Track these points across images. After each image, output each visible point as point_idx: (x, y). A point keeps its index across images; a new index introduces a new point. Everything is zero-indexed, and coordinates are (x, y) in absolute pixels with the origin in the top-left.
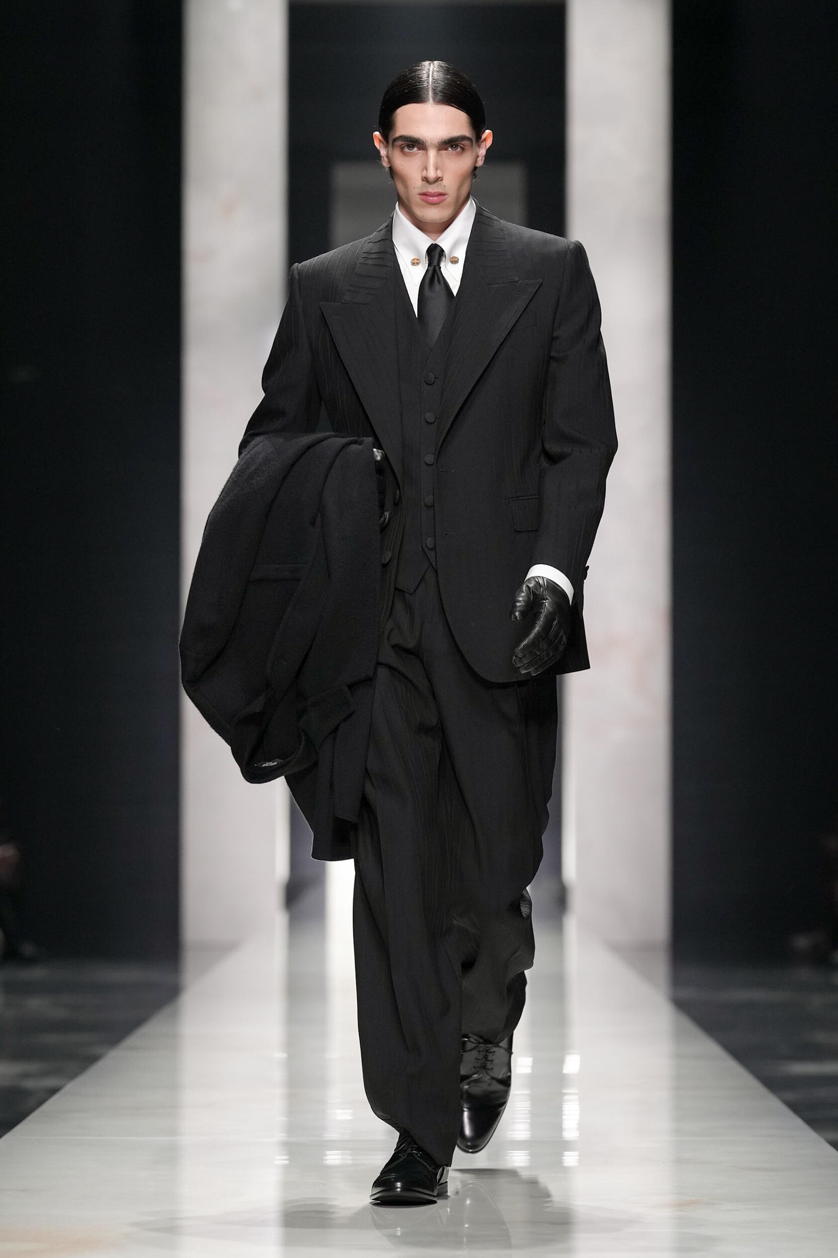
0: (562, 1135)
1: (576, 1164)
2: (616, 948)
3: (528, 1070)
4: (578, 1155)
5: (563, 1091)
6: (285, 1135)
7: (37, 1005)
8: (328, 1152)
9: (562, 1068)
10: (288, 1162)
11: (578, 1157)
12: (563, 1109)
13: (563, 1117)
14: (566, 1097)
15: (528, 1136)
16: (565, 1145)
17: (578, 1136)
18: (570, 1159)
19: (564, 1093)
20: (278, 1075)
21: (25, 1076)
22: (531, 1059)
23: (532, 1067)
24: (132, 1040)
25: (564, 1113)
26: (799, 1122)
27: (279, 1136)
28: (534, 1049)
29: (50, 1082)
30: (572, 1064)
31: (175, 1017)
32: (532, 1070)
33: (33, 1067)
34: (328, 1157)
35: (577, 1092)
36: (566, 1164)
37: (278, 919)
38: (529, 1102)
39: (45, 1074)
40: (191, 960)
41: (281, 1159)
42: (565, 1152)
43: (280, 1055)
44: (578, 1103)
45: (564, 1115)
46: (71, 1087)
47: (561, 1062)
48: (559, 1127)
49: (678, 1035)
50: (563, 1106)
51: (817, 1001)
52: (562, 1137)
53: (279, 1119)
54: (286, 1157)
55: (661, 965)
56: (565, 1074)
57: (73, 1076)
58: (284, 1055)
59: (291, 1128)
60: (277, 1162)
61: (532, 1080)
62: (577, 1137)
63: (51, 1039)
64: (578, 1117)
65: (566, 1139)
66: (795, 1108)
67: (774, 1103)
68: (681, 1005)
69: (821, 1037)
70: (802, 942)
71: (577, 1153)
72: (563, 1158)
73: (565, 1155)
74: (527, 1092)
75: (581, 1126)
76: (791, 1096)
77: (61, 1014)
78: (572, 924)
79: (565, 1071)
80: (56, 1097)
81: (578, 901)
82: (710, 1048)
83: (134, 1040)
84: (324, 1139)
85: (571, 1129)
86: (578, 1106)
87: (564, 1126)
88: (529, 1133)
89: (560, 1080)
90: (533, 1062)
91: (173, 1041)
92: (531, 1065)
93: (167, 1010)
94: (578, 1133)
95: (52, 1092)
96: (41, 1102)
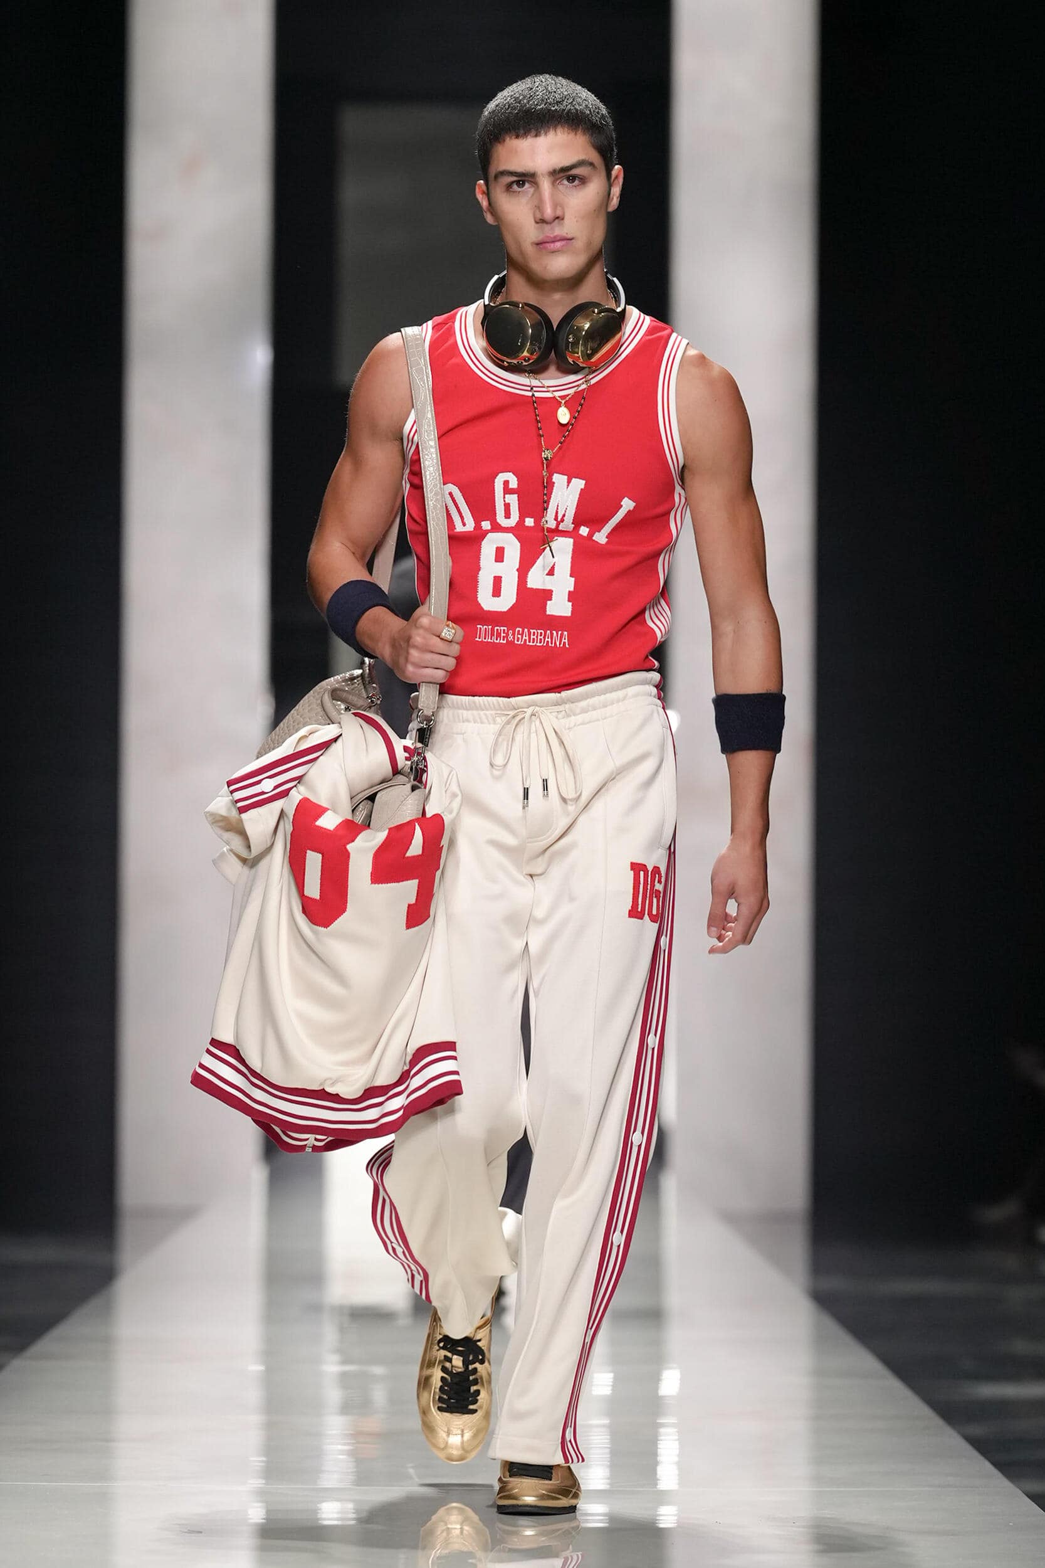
1: (675, 1524)
2: (732, 1219)
3: (608, 1392)
4: (676, 1512)
5: (658, 1421)
6: (264, 1482)
8: (323, 1504)
9: (657, 1389)
10: (264, 1521)
11: (677, 1515)
12: (659, 1446)
13: (659, 1458)
14: (662, 1430)
15: (608, 1484)
16: (662, 1497)
17: (678, 1485)
18: (667, 1516)
19: (659, 1423)
20: (253, 1395)
22: (611, 1375)
23: (614, 1386)
24: (44, 1345)
25: (659, 1452)
27: (255, 1483)
28: (616, 1361)
30: (670, 1383)
31: (107, 1312)
32: (613, 1390)
34: (324, 1513)
35: (676, 1422)
36: (661, 1526)
37: (257, 1175)
38: (608, 1437)
40: (130, 1232)
43: (257, 1368)
44: (677, 1437)
47: (656, 1379)
48: (652, 1473)
49: (820, 1342)
51: (1017, 1296)
52: (657, 1484)
53: (255, 1459)
55: (797, 1245)
56: (661, 1396)
58: (262, 1368)
59: (270, 1472)
61: (614, 1405)
64: (676, 1459)
65: (661, 1489)
66: (982, 1446)
68: (823, 1299)
69: (1021, 1346)
70: (997, 1214)
71: (675, 1508)
72: (657, 1515)
73: (660, 1511)
74: (606, 1421)
75: (682, 1471)
76: (977, 1430)
78: (672, 1184)
79: (660, 1394)
81: (679, 1153)
82: (865, 1361)
84: (320, 1487)
85: (668, 1476)
86: (677, 1442)
87: (661, 1471)
88: (608, 1481)
89: (654, 1405)
90: (616, 1379)
91: (105, 1348)
92: (611, 1384)
93: (95, 1303)
94: (679, 1481)
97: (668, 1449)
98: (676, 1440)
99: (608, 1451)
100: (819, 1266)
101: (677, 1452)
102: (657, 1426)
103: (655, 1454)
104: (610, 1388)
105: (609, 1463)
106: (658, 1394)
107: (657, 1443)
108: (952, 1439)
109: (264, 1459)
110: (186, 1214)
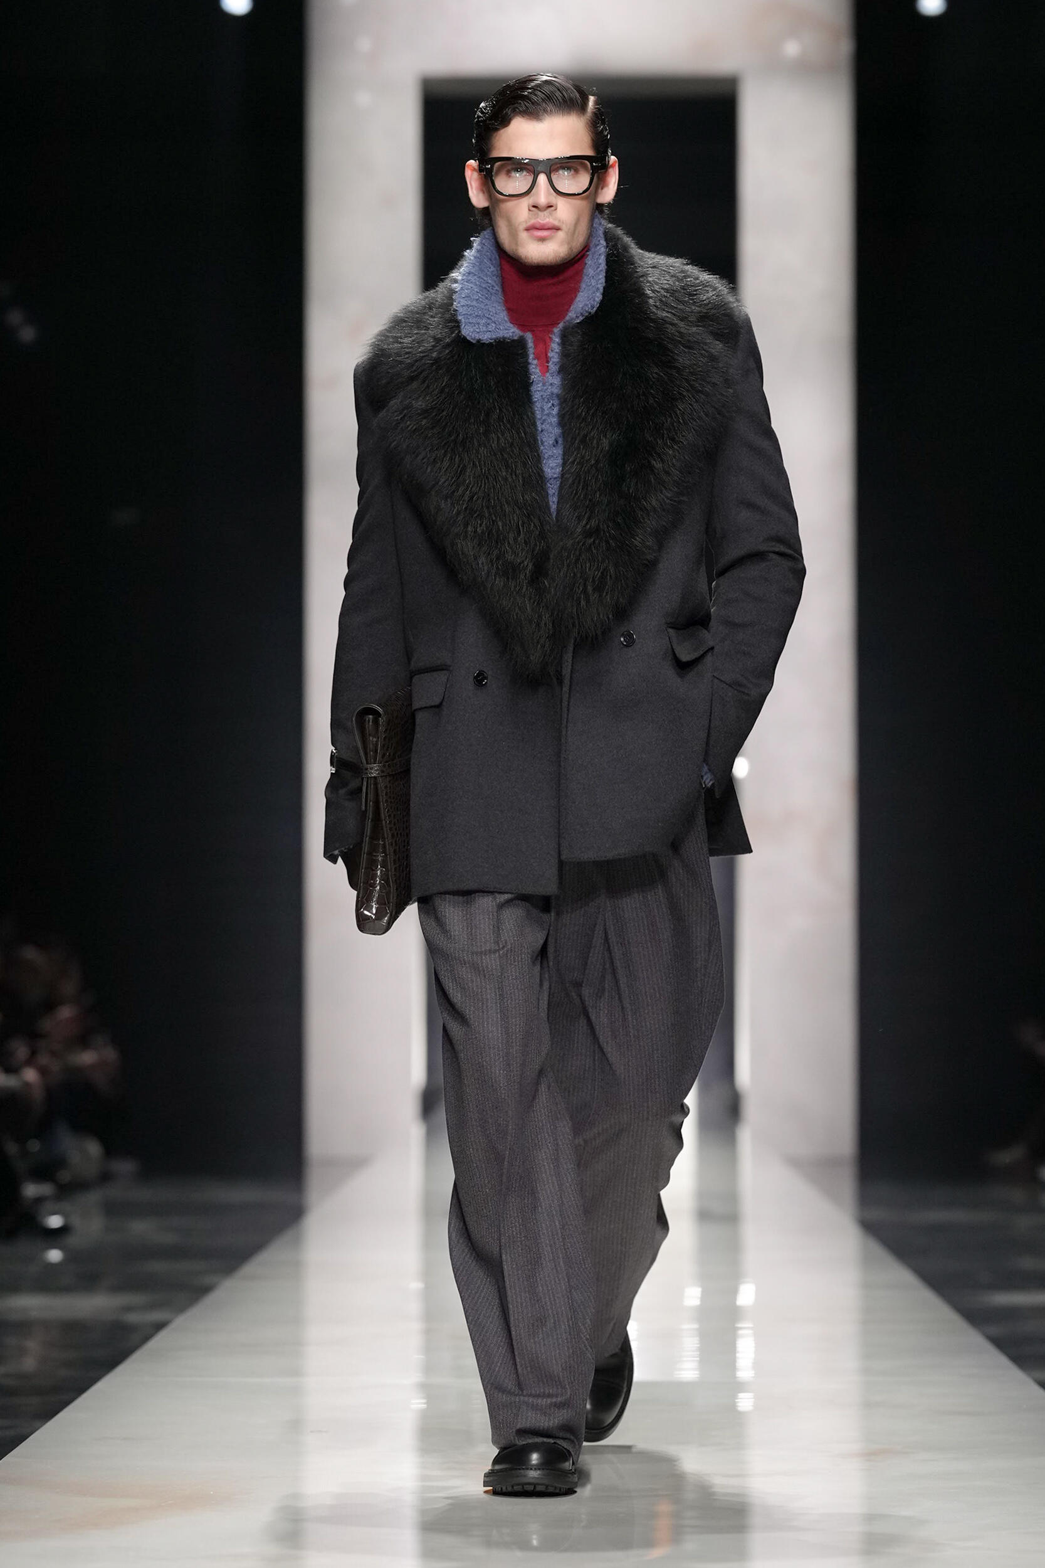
0: (735, 1374)
1: (750, 1408)
2: (795, 1163)
3: (697, 1302)
4: (753, 1397)
5: (739, 1325)
6: (422, 1376)
7: (141, 1229)
9: (735, 1299)
10: (426, 1405)
11: (752, 1400)
12: (737, 1345)
13: (737, 1355)
14: (740, 1332)
15: (697, 1376)
16: (740, 1387)
17: (753, 1375)
18: (745, 1402)
19: (738, 1327)
20: (414, 1307)
21: (128, 1309)
22: (699, 1289)
23: (701, 1298)
25: (738, 1349)
26: (1003, 1360)
27: (414, 1377)
28: (704, 1278)
29: (156, 1316)
30: (746, 1295)
31: (297, 1242)
32: (700, 1301)
33: (137, 1299)
35: (751, 1326)
36: (739, 1409)
37: (413, 1131)
38: (697, 1339)
39: (152, 1307)
40: (315, 1178)
41: (418, 1403)
42: (739, 1394)
43: (416, 1285)
44: (752, 1338)
45: (738, 1352)
46: (180, 1321)
47: (735, 1292)
48: (732, 1366)
49: (867, 1261)
50: (737, 1342)
51: (1024, 1223)
52: (735, 1377)
53: (416, 1357)
54: (424, 1401)
55: (847, 1183)
56: (739, 1306)
57: (182, 1309)
58: (422, 1285)
59: (428, 1368)
60: (413, 1407)
61: (703, 1313)
62: (754, 1377)
63: (158, 1267)
64: (752, 1356)
65: (740, 1379)
66: (1000, 1343)
67: (977, 1337)
68: (870, 1227)
69: (1028, 1263)
71: (750, 1395)
72: (736, 1400)
73: (739, 1397)
74: (696, 1326)
75: (757, 1365)
76: (994, 1330)
77: (169, 1238)
78: (746, 1135)
79: (739, 1303)
80: (163, 1333)
81: (751, 1109)
82: (903, 1275)
83: (250, 1268)
85: (745, 1369)
86: (752, 1342)
87: (739, 1365)
88: (697, 1372)
89: (733, 1313)
90: (703, 1292)
91: (296, 1269)
92: (700, 1296)
93: (290, 1233)
94: (753, 1372)
95: (160, 1326)
96: (146, 1338)
97: (746, 1348)
100: (865, 1199)
101: (753, 1349)
102: (736, 1329)
103: (733, 1351)
105: (698, 1359)
106: (735, 1303)
107: (735, 1344)
108: (974, 1338)
109: (422, 1357)
110: (356, 1164)
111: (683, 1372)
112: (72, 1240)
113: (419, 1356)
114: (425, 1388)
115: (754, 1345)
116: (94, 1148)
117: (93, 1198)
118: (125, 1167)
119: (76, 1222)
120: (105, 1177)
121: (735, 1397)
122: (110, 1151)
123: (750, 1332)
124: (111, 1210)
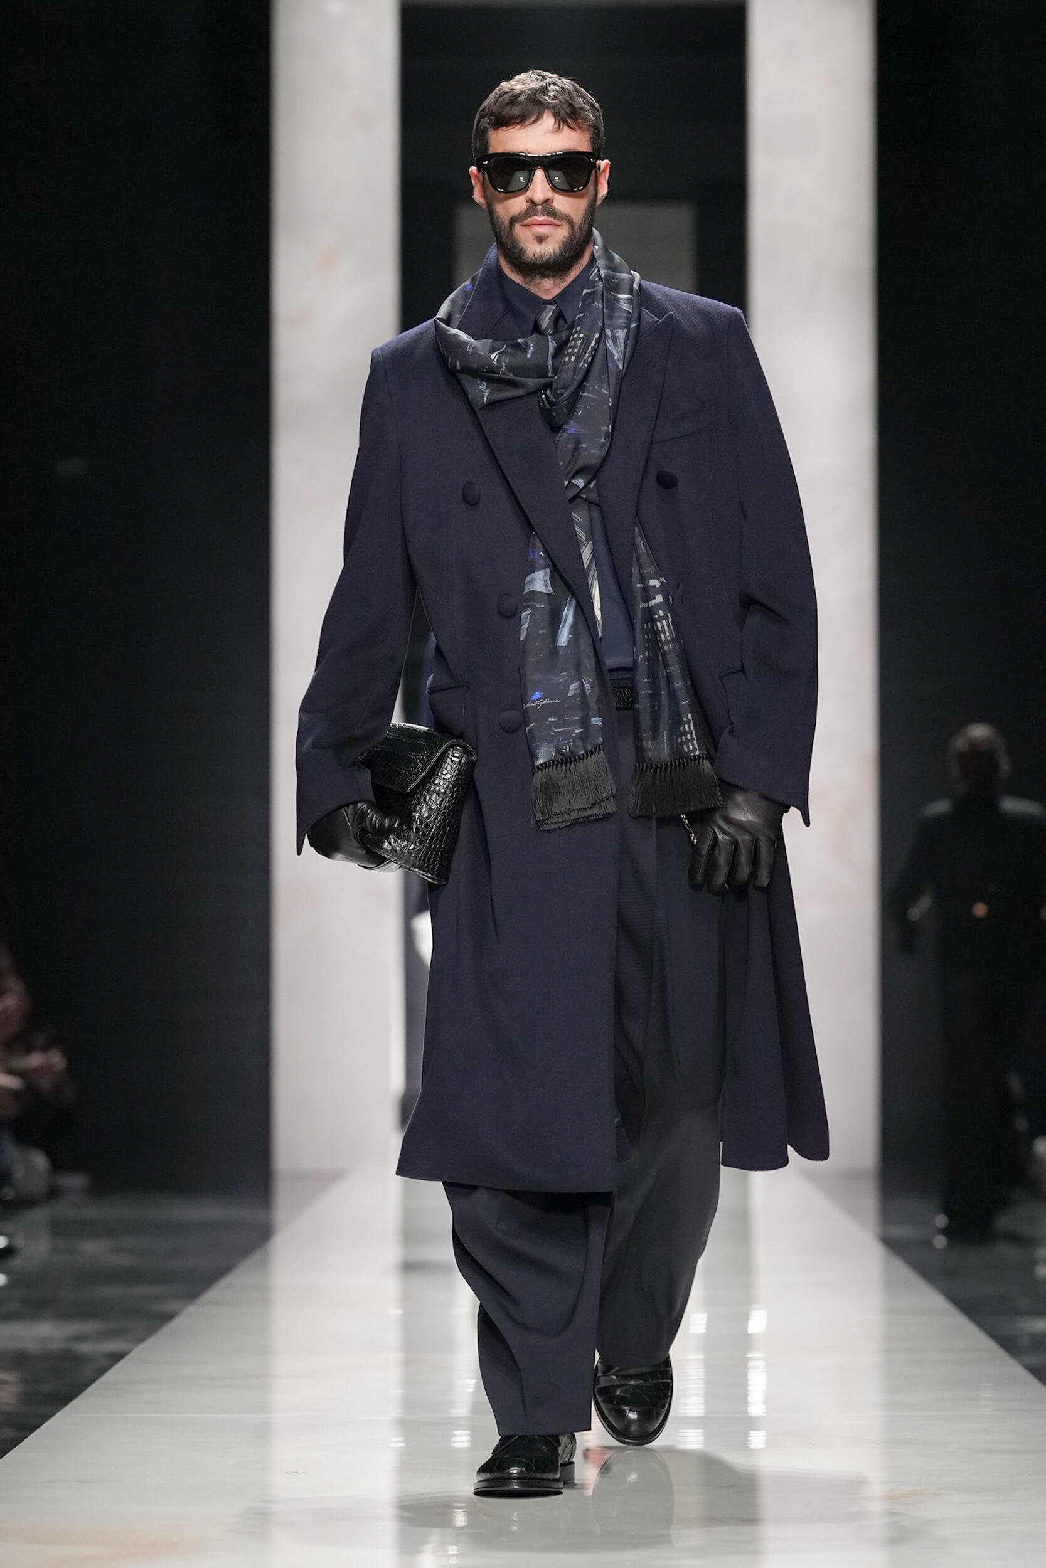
0: (747, 1409)
1: (763, 1446)
3: (702, 1330)
4: (765, 1434)
5: (748, 1356)
6: (401, 1411)
7: (94, 1250)
8: (455, 1432)
9: (746, 1327)
10: (403, 1445)
11: (765, 1438)
12: (749, 1377)
13: (749, 1388)
14: (751, 1364)
15: (703, 1411)
16: (751, 1423)
17: (765, 1410)
18: (757, 1439)
19: (749, 1357)
20: (393, 1336)
22: (706, 1316)
23: (708, 1328)
24: (213, 1293)
25: (750, 1382)
27: (395, 1412)
28: (710, 1303)
29: (112, 1346)
30: (757, 1323)
31: (265, 1264)
32: (707, 1331)
33: (90, 1327)
34: (456, 1439)
35: (763, 1356)
36: (752, 1446)
37: (392, 1141)
38: (704, 1370)
39: (109, 1335)
40: (283, 1193)
41: (397, 1442)
42: (752, 1433)
43: (396, 1312)
44: (764, 1370)
45: (750, 1385)
46: (139, 1351)
47: (746, 1318)
48: (744, 1400)
49: (890, 1285)
50: (748, 1374)
52: (747, 1413)
54: (400, 1439)
55: (868, 1198)
56: (750, 1334)
57: (140, 1340)
58: (400, 1312)
59: (409, 1403)
60: (393, 1445)
61: (708, 1342)
62: (765, 1412)
63: (111, 1292)
64: (764, 1388)
65: (753, 1415)
67: (1013, 1368)
68: (893, 1244)
71: (763, 1433)
72: (749, 1438)
74: (701, 1356)
75: (769, 1399)
77: (123, 1260)
79: (750, 1330)
80: (120, 1364)
82: (933, 1298)
83: (215, 1293)
84: (451, 1416)
85: (757, 1407)
86: (765, 1374)
87: (750, 1399)
88: (703, 1407)
89: (744, 1342)
90: (709, 1319)
92: (705, 1322)
93: (257, 1256)
94: (765, 1407)
95: (116, 1357)
96: (101, 1371)
97: (758, 1381)
98: (765, 1372)
99: (701, 1382)
100: (887, 1216)
101: (765, 1382)
102: (746, 1360)
103: (744, 1384)
104: (704, 1327)
106: (747, 1332)
107: (747, 1376)
109: (402, 1391)
110: (330, 1178)
111: (687, 1407)
112: (16, 1263)
113: (397, 1391)
114: (406, 1426)
115: (765, 1377)
116: (40, 1161)
117: (40, 1215)
118: (75, 1182)
119: (20, 1242)
120: (53, 1193)
121: (747, 1434)
122: (57, 1166)
123: (761, 1363)
124: (58, 1228)
